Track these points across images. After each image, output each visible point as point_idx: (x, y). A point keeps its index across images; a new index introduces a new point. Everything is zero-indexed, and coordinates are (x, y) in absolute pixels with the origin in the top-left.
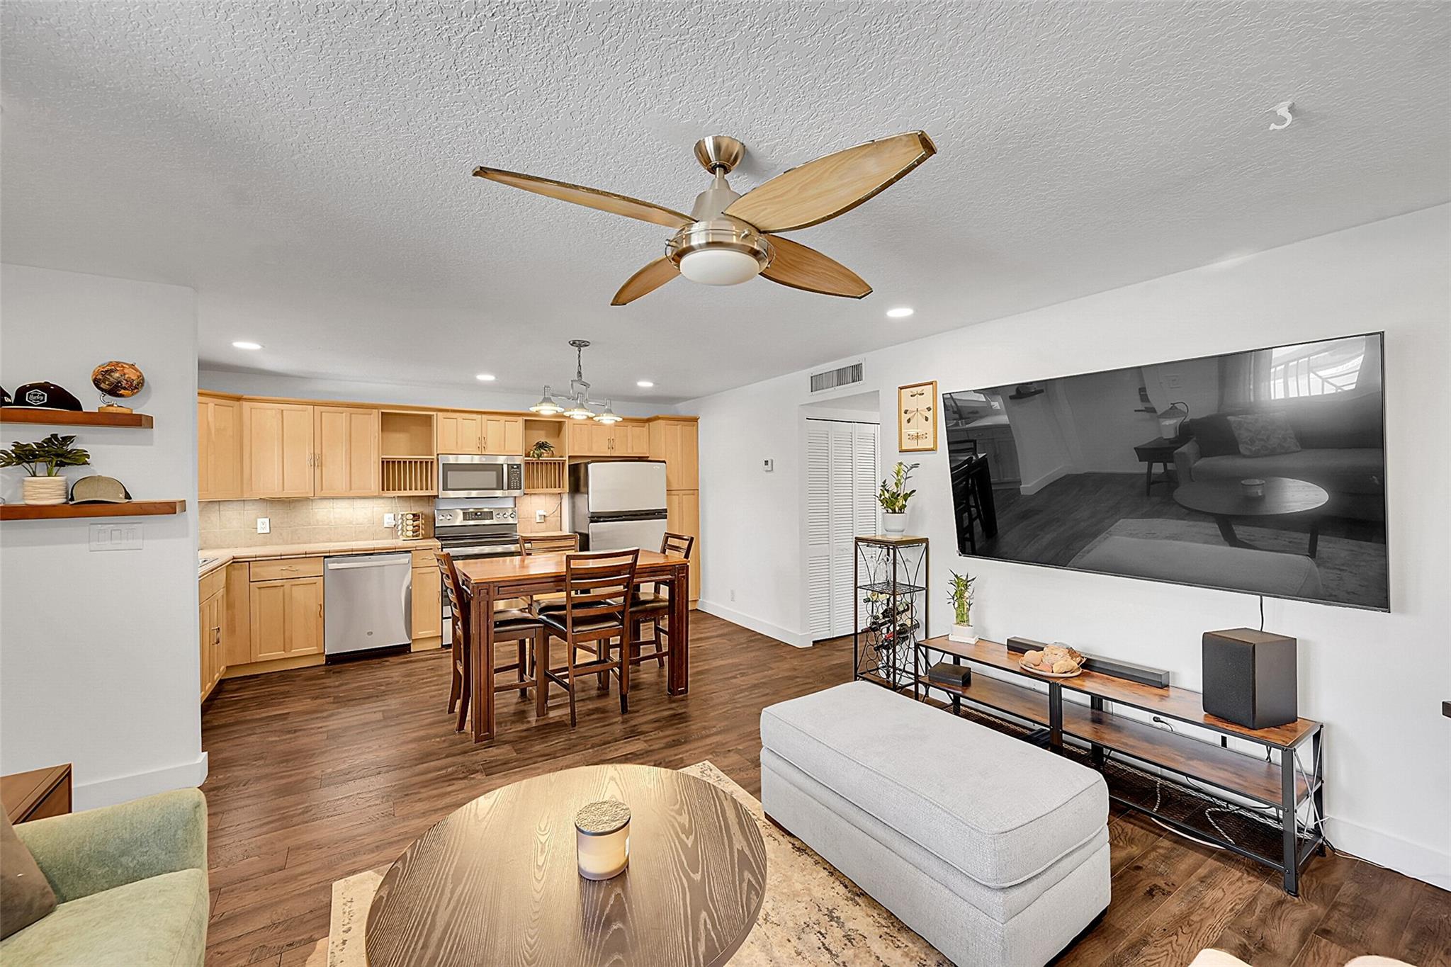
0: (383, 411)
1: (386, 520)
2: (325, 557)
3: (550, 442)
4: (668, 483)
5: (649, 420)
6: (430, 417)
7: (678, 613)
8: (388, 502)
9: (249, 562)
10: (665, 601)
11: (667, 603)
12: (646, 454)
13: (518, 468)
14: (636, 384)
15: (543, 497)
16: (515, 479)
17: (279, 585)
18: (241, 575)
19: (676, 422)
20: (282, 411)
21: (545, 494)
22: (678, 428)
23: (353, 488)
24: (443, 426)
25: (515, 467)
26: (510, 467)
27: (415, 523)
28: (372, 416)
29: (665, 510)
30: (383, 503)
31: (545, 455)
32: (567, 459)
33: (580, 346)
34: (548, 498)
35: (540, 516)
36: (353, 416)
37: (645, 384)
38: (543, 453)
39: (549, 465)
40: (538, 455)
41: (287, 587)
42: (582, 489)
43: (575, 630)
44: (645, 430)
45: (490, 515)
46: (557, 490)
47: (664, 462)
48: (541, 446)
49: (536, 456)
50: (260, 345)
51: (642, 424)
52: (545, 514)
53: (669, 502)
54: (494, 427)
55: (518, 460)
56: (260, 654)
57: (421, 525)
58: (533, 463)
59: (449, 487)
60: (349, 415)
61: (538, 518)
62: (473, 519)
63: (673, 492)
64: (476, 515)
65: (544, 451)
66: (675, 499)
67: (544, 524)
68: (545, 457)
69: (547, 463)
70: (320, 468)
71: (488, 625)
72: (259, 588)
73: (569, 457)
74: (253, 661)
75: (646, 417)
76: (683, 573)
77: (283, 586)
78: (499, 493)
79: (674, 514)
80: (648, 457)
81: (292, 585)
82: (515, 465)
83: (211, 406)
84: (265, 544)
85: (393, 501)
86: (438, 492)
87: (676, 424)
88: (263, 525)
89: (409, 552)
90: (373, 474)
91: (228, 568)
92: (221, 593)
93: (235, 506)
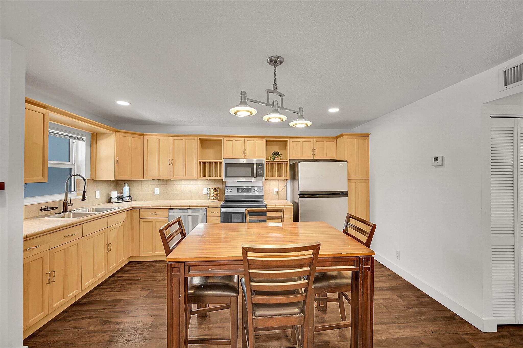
0: (200, 138)
1: (204, 191)
2: (169, 209)
3: (280, 151)
4: (349, 174)
5: (337, 138)
6: (221, 141)
7: (362, 304)
8: (205, 182)
9: (139, 209)
10: (348, 279)
11: (350, 281)
12: (334, 157)
14: (328, 111)
15: (276, 181)
16: (260, 171)
17: (151, 221)
18: (136, 214)
19: (354, 137)
20: (159, 139)
21: (278, 180)
22: (356, 141)
23: (186, 175)
24: (226, 143)
25: (261, 165)
26: (258, 165)
27: (215, 193)
28: (195, 140)
29: (347, 192)
30: (203, 183)
31: (277, 158)
32: (288, 161)
33: (275, 64)
34: (280, 182)
35: (275, 191)
36: (187, 140)
37: (334, 110)
38: (276, 158)
39: (279, 164)
41: (154, 222)
42: (297, 178)
43: (257, 313)
44: (334, 143)
45: (249, 190)
46: (283, 178)
47: (346, 161)
48: (275, 154)
49: (272, 159)
50: (129, 103)
51: (333, 140)
52: (278, 190)
53: (349, 186)
54: (251, 144)
55: (262, 162)
56: (143, 252)
57: (217, 194)
58: (271, 163)
59: (228, 176)
60: (185, 140)
61: (274, 192)
62: (242, 192)
63: (352, 181)
64: (243, 190)
65: (276, 157)
66: (353, 185)
67: (277, 196)
68: (277, 160)
70: (173, 165)
71: (179, 299)
72: (143, 221)
73: (290, 160)
74: (140, 256)
75: (335, 136)
76: (368, 265)
77: (152, 221)
78: (253, 179)
79: (352, 194)
80: (336, 159)
81: (156, 221)
82: (260, 164)
84: (157, 200)
85: (207, 181)
86: (223, 178)
87: (354, 138)
88: (157, 191)
89: (206, 209)
90: (195, 169)
91: (129, 212)
92: (120, 224)
93: (147, 182)
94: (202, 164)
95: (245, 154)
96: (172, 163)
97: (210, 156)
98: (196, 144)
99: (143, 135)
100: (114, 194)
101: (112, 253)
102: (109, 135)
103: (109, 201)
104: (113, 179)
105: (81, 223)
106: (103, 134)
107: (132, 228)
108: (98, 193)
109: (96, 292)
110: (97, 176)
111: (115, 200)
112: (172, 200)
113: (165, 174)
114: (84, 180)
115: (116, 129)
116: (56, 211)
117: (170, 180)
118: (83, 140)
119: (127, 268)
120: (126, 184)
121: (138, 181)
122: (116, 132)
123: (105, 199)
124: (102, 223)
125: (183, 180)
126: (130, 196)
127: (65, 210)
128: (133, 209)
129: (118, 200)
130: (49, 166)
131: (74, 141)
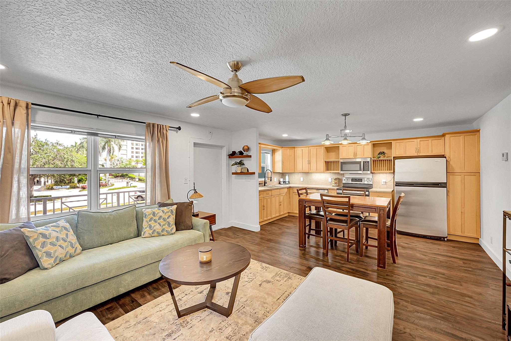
0: (325, 146)
1: (328, 180)
3: (385, 151)
5: (443, 136)
6: (338, 147)
8: (329, 174)
9: (293, 188)
12: (442, 153)
13: (368, 162)
15: (385, 174)
18: (291, 190)
20: (302, 150)
23: (317, 170)
26: (364, 163)
27: (336, 181)
28: (322, 148)
31: (382, 157)
32: (392, 158)
33: (345, 116)
34: (388, 175)
37: (419, 120)
39: (385, 161)
40: (378, 157)
45: (361, 180)
46: (390, 171)
47: (445, 157)
49: (377, 157)
51: (439, 138)
52: (386, 181)
55: (369, 160)
56: (295, 211)
58: (376, 161)
59: (343, 170)
60: (316, 149)
61: (382, 183)
62: (355, 181)
67: (385, 185)
68: (382, 158)
69: (384, 160)
72: (295, 194)
73: (394, 157)
74: (293, 212)
75: (441, 134)
78: (360, 172)
82: (366, 161)
83: (288, 150)
84: (302, 184)
85: (331, 174)
86: (340, 171)
87: (459, 135)
88: (302, 179)
89: (328, 190)
90: (322, 165)
91: (288, 189)
92: (285, 194)
93: (297, 174)
94: (327, 163)
95: (355, 155)
96: (309, 163)
97: (332, 158)
98: (322, 150)
99: (295, 148)
100: (282, 180)
101: (282, 206)
102: (280, 150)
103: (280, 184)
104: (281, 172)
105: (271, 190)
106: (277, 149)
107: (290, 198)
108: (275, 178)
109: (276, 221)
110: (275, 170)
111: (282, 183)
112: (310, 184)
113: (306, 169)
114: (271, 172)
115: (282, 147)
116: (262, 185)
117: (308, 173)
118: (269, 153)
119: (288, 217)
120: (287, 175)
121: (293, 173)
122: (282, 148)
123: (278, 182)
124: (277, 192)
125: (316, 173)
126: (289, 181)
127: (265, 185)
128: (290, 187)
129: (283, 183)
130: (262, 166)
131: (266, 154)
